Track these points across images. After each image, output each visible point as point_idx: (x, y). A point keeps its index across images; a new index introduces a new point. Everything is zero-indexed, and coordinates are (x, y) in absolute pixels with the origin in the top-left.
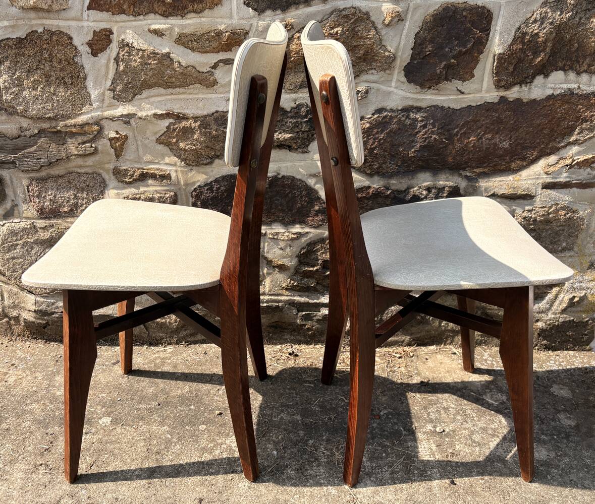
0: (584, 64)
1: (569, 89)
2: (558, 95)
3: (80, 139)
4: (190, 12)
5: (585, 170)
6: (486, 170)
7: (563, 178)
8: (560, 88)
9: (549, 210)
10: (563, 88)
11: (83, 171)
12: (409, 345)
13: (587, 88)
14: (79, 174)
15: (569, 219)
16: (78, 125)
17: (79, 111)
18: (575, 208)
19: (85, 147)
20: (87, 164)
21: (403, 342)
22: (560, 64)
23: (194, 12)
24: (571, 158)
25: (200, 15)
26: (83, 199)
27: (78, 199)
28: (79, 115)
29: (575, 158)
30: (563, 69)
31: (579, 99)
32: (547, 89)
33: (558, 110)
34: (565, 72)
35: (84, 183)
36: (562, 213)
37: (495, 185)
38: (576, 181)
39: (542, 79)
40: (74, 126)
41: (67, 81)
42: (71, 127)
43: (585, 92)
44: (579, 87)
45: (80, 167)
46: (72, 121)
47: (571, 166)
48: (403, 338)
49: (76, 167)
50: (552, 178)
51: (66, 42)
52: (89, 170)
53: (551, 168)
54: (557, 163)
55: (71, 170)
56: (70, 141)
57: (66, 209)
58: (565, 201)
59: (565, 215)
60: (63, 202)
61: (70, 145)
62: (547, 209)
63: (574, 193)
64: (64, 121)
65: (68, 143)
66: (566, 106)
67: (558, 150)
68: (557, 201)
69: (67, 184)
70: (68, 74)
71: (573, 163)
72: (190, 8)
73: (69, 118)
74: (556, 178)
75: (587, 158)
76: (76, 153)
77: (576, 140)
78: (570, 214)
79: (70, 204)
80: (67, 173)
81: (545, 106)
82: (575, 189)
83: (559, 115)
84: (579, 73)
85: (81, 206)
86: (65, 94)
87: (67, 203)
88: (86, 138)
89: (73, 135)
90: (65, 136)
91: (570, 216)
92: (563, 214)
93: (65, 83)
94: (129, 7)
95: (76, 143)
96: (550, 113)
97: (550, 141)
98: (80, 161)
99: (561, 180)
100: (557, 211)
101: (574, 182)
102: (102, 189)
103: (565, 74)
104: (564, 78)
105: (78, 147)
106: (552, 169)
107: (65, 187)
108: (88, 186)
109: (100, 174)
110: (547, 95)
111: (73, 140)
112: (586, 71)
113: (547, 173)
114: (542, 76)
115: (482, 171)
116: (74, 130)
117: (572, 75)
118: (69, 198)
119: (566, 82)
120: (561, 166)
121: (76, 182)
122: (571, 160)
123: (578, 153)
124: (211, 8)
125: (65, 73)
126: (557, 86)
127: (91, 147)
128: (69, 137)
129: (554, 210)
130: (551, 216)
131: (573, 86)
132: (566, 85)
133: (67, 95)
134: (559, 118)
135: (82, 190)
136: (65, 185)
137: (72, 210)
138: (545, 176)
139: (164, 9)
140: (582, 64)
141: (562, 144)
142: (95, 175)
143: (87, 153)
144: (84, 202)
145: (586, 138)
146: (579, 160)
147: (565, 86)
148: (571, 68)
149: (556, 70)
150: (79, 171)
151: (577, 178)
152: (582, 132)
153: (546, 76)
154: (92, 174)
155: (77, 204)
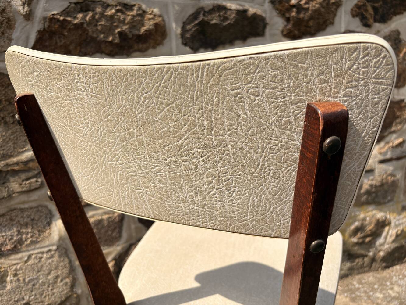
3: (24, 176)
4: (136, 51)
11: (26, 206)
14: (22, 210)
16: (22, 162)
17: (22, 148)
19: (30, 183)
20: (32, 199)
23: (140, 50)
25: (145, 53)
26: (27, 234)
27: (22, 235)
28: (23, 152)
35: (28, 217)
40: (17, 164)
41: (8, 120)
42: (13, 166)
45: (24, 203)
46: (15, 160)
49: (19, 203)
51: (7, 83)
52: (34, 204)
55: (13, 207)
56: (12, 179)
57: (9, 247)
60: (5, 241)
61: (12, 183)
64: (5, 160)
65: (11, 181)
69: (9, 221)
70: (9, 114)
72: (136, 47)
73: (11, 156)
76: (19, 190)
79: (13, 241)
80: (9, 212)
85: (26, 240)
86: (6, 134)
87: (10, 240)
88: (30, 174)
89: (15, 173)
90: (6, 175)
93: (6, 123)
94: (76, 48)
95: (20, 181)
98: (24, 198)
102: (49, 220)
105: (21, 184)
106: (382, 150)
107: (6, 225)
108: (32, 220)
109: (46, 207)
111: (16, 178)
113: (379, 153)
116: (16, 168)
118: (12, 236)
121: (19, 218)
124: (154, 47)
125: (6, 113)
127: (37, 181)
128: (11, 176)
133: (8, 135)
135: (26, 225)
136: (6, 223)
137: (15, 247)
139: (111, 49)
142: (40, 208)
143: (32, 188)
144: (29, 236)
150: (22, 206)
154: (37, 207)
155: (21, 239)
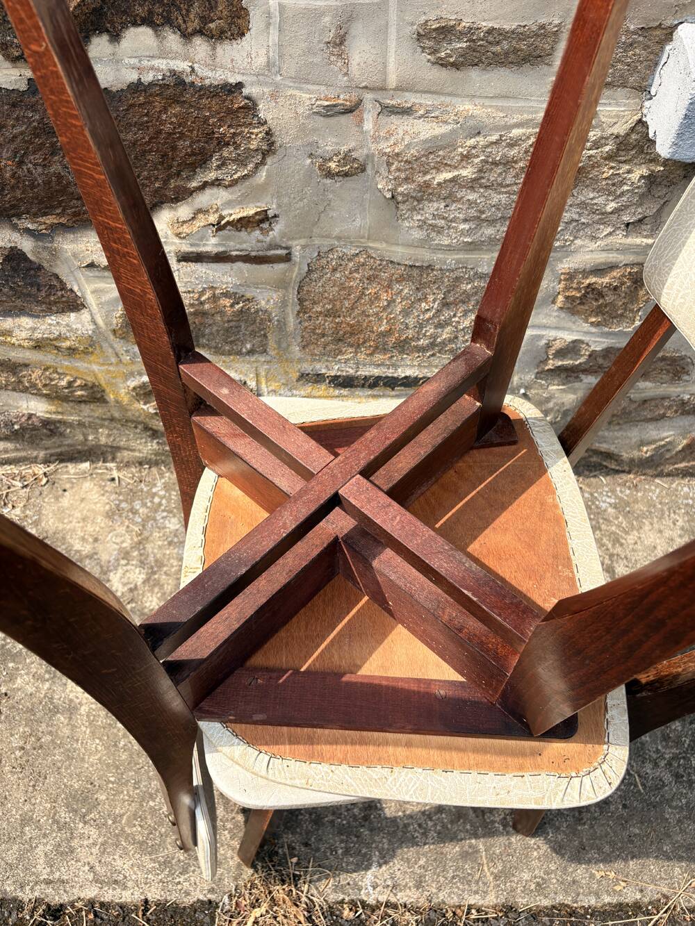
0: (192, 16)
1: (173, 73)
2: (151, 84)
5: (249, 233)
6: (64, 220)
7: (212, 244)
8: (152, 68)
9: (200, 297)
10: (158, 70)
12: (47, 462)
13: (210, 74)
15: (241, 311)
18: (248, 295)
21: (36, 457)
22: (140, 11)
24: (217, 211)
29: (224, 213)
30: (148, 21)
31: (201, 97)
32: (124, 70)
33: (164, 117)
34: (156, 31)
36: (227, 302)
37: (90, 249)
38: (238, 253)
39: (107, 43)
43: (207, 82)
44: (193, 70)
47: (219, 227)
48: (35, 453)
50: (191, 245)
53: (184, 227)
54: (193, 218)
58: (227, 283)
59: (232, 306)
62: (196, 296)
63: (241, 272)
66: (177, 109)
67: (191, 194)
68: (211, 282)
71: (223, 222)
74: (198, 245)
75: (245, 214)
77: (217, 179)
78: (241, 305)
81: (132, 106)
82: (240, 264)
83: (167, 128)
84: (187, 36)
91: (242, 308)
92: (228, 305)
96: (147, 122)
97: (169, 177)
99: (208, 249)
100: (215, 298)
101: (234, 253)
103: (158, 36)
104: (155, 44)
106: (186, 229)
110: (128, 82)
112: (200, 32)
113: (178, 235)
114: (105, 37)
115: (56, 221)
117: (173, 40)
119: (163, 54)
120: (202, 224)
122: (217, 216)
123: (229, 204)
126: (145, 63)
129: (209, 299)
130: (207, 306)
131: (181, 66)
132: (165, 62)
134: (170, 134)
138: (177, 241)
140: (187, 15)
141: (194, 184)
145: (235, 177)
146: (231, 219)
147: (163, 64)
148: (168, 21)
149: (135, 24)
151: (238, 246)
152: (223, 164)
153: (115, 37)
